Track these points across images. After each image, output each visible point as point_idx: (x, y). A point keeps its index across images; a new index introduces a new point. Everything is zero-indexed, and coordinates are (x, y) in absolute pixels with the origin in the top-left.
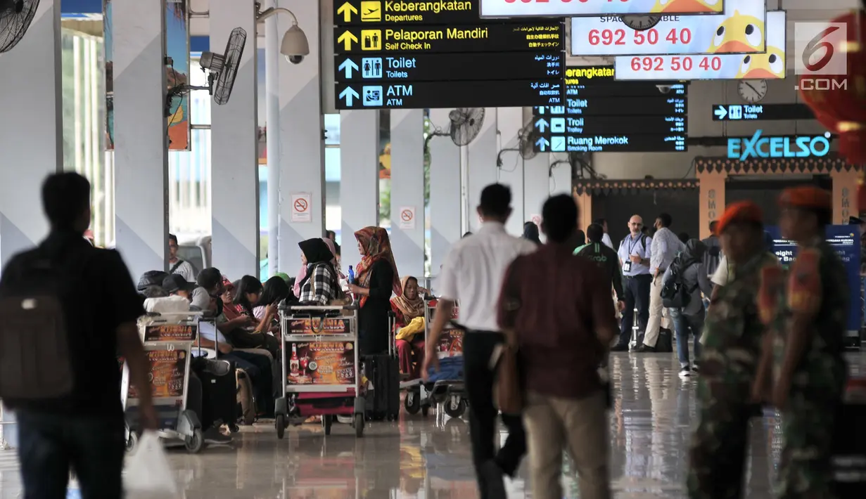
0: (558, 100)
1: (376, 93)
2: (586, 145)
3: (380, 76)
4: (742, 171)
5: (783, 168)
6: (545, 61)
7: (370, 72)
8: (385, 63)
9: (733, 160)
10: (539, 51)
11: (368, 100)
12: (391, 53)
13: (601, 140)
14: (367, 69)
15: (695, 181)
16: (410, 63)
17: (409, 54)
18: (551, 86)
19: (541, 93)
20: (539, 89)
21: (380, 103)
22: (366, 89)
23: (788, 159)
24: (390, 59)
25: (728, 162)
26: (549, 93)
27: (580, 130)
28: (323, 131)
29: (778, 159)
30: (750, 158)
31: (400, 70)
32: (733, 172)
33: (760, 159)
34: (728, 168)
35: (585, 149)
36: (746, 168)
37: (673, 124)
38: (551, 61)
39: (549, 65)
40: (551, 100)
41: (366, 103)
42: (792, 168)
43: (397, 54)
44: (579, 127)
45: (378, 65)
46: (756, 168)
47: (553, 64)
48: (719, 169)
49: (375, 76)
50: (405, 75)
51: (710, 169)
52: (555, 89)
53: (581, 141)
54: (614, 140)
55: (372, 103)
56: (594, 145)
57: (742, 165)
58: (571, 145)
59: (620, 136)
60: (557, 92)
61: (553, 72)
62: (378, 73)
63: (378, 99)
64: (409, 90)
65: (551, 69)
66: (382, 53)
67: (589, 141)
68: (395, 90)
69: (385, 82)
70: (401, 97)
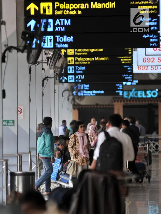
0: (131, 80)
1: (72, 78)
2: (90, 93)
3: (74, 72)
4: (129, 102)
5: (142, 101)
6: (127, 68)
7: (70, 71)
8: (75, 68)
9: (125, 98)
10: (125, 64)
11: (70, 80)
12: (77, 65)
13: (95, 92)
14: (69, 70)
15: (113, 105)
16: (83, 68)
17: (83, 65)
18: (129, 75)
19: (126, 78)
20: (125, 77)
21: (74, 81)
22: (69, 76)
23: (144, 98)
24: (77, 67)
25: (124, 99)
26: (128, 78)
27: (88, 89)
28: (55, 90)
29: (141, 98)
30: (131, 98)
31: (80, 70)
32: (125, 102)
33: (134, 98)
34: (124, 101)
35: (89, 95)
36: (130, 101)
37: (118, 87)
38: (129, 68)
39: (128, 69)
40: (129, 80)
41: (69, 81)
42: (145, 101)
43: (79, 65)
44: (88, 87)
45: (73, 69)
46: (133, 101)
47: (130, 69)
48: (121, 101)
49: (72, 72)
50: (82, 72)
51: (118, 101)
52: (130, 77)
53: (88, 92)
54: (99, 92)
55: (71, 81)
56: (93, 93)
57: (129, 100)
58: (85, 93)
59: (101, 90)
60: (131, 78)
61: (130, 71)
62: (73, 71)
63: (73, 80)
64: (83, 77)
65: (129, 70)
66: (74, 65)
67: (91, 92)
68: (78, 77)
69: (75, 74)
70: (80, 79)
